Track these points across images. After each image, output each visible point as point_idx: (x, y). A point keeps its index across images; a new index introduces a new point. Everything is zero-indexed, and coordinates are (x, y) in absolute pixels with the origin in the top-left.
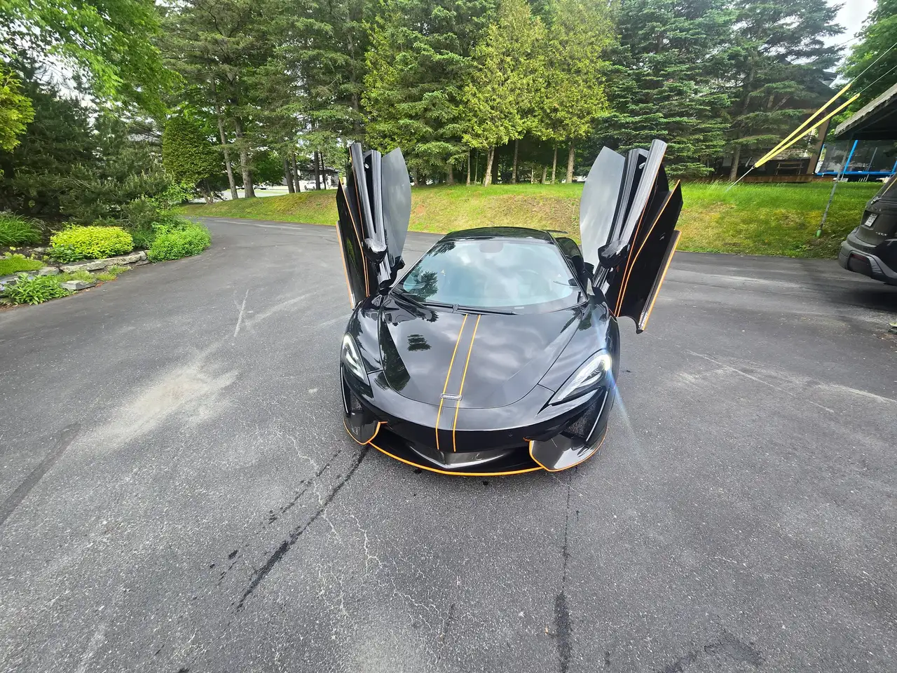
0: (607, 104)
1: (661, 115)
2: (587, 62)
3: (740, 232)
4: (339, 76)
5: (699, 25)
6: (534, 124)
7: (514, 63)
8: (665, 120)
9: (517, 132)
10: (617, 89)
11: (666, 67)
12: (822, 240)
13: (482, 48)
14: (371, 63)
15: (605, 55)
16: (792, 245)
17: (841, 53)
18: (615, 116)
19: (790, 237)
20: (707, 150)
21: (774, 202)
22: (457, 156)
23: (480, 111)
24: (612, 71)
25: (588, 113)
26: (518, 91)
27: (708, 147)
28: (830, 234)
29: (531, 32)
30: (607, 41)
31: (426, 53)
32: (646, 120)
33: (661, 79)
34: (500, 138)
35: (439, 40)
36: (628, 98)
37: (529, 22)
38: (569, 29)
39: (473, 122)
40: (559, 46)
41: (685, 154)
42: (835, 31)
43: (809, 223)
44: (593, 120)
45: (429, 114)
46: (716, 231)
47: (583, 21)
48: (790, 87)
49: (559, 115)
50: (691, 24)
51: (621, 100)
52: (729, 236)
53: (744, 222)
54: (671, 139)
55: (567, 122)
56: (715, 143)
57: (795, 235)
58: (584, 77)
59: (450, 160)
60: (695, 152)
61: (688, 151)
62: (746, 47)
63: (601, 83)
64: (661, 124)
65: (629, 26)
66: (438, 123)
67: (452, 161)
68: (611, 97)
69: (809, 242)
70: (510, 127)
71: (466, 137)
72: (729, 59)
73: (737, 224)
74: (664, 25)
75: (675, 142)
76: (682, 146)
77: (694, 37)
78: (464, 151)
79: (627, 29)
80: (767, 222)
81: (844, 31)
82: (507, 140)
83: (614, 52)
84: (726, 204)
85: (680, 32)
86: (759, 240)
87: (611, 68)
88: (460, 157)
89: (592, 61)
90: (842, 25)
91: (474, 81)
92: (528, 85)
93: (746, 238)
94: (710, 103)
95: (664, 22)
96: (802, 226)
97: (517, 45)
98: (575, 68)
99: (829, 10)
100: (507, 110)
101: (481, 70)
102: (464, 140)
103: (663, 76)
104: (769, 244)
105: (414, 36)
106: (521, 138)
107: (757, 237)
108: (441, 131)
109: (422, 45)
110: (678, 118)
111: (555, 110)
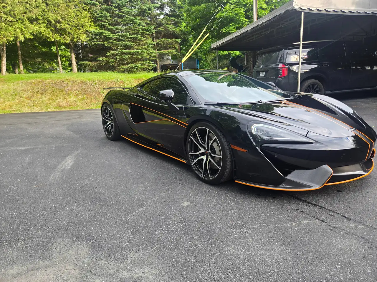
1: (129, 34)
10: (97, 16)
18: (103, 33)
24: (91, 4)
32: (122, 36)
36: (106, 22)
49: (63, 26)
63: (85, 10)
64: (128, 38)
68: (95, 20)
94: (147, 30)
110: (135, 36)
111: (58, 22)
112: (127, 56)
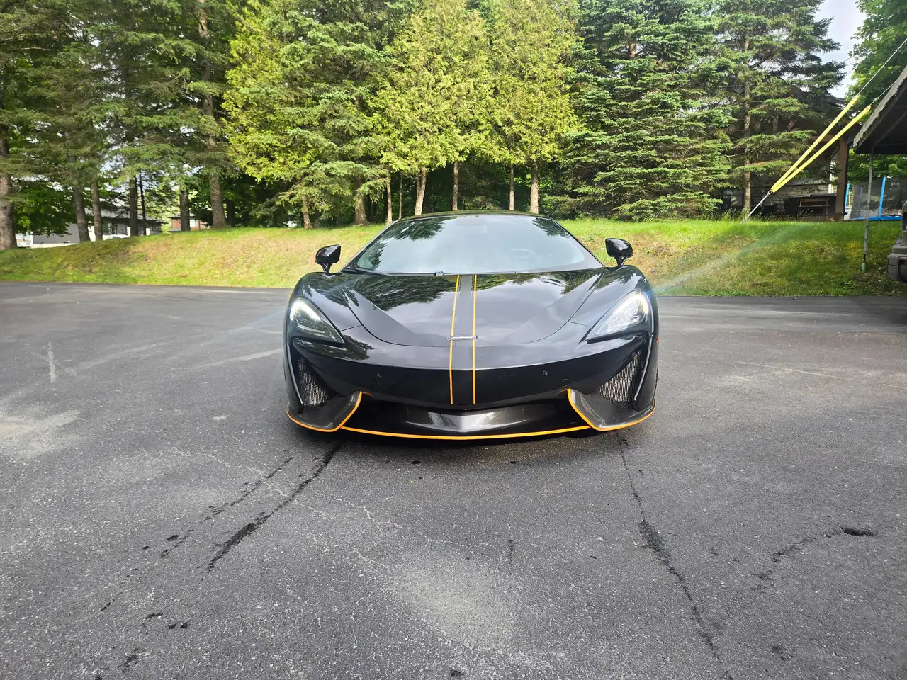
0: (575, 118)
1: (646, 132)
2: (545, 66)
3: (769, 269)
4: (185, 71)
5: (676, 30)
6: (480, 142)
7: (447, 64)
8: (652, 139)
9: (457, 151)
10: (586, 100)
11: (644, 75)
12: (869, 274)
13: (402, 43)
14: (239, 54)
15: (565, 60)
16: (836, 283)
17: (841, 70)
18: (587, 135)
19: (832, 273)
20: (710, 177)
21: (803, 234)
22: (371, 183)
23: (405, 121)
24: (577, 80)
25: (552, 129)
26: (454, 98)
27: (709, 172)
28: (876, 268)
29: (468, 27)
30: (567, 43)
31: (325, 45)
32: (628, 139)
33: (640, 88)
34: (435, 159)
35: (343, 30)
36: (600, 111)
37: (463, 16)
38: (515, 28)
39: (394, 135)
40: (506, 47)
41: (683, 181)
42: (830, 46)
43: (849, 255)
44: (558, 138)
45: (329, 124)
46: (738, 270)
47: (534, 19)
48: (792, 105)
49: (515, 129)
50: (667, 28)
51: (592, 113)
52: (756, 275)
53: (772, 257)
54: (662, 162)
55: (526, 140)
56: (717, 167)
57: (836, 270)
58: (543, 85)
59: (362, 188)
60: (695, 178)
61: (686, 177)
62: (734, 58)
63: (564, 93)
64: (646, 143)
65: (592, 28)
66: (343, 136)
67: (364, 189)
68: (580, 110)
69: (855, 278)
70: (448, 145)
71: (387, 156)
72: (717, 71)
73: (762, 259)
74: (635, 28)
75: (667, 166)
76: (677, 171)
77: (673, 42)
78: (384, 176)
79: (589, 32)
80: (799, 256)
81: (839, 47)
82: (445, 162)
83: (577, 56)
84: (745, 237)
85: (656, 36)
86: (795, 278)
87: (575, 75)
88: (376, 184)
89: (550, 66)
90: (835, 41)
91: (393, 84)
92: (469, 91)
93: (779, 276)
94: (702, 119)
95: (635, 24)
96: (842, 259)
97: (449, 42)
98: (530, 73)
99: (817, 25)
100: (442, 122)
101: (402, 69)
102: (383, 160)
103: (641, 85)
104: (808, 282)
105: (308, 24)
106: (463, 159)
107: (791, 274)
108: (347, 147)
109: (321, 35)
110: (667, 137)
111: (509, 123)
112: (634, 182)
